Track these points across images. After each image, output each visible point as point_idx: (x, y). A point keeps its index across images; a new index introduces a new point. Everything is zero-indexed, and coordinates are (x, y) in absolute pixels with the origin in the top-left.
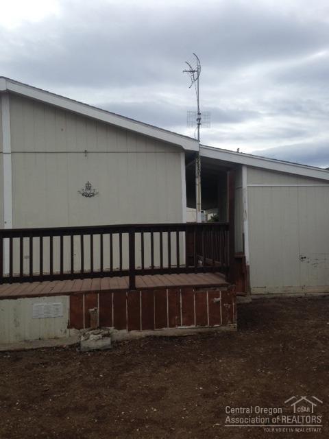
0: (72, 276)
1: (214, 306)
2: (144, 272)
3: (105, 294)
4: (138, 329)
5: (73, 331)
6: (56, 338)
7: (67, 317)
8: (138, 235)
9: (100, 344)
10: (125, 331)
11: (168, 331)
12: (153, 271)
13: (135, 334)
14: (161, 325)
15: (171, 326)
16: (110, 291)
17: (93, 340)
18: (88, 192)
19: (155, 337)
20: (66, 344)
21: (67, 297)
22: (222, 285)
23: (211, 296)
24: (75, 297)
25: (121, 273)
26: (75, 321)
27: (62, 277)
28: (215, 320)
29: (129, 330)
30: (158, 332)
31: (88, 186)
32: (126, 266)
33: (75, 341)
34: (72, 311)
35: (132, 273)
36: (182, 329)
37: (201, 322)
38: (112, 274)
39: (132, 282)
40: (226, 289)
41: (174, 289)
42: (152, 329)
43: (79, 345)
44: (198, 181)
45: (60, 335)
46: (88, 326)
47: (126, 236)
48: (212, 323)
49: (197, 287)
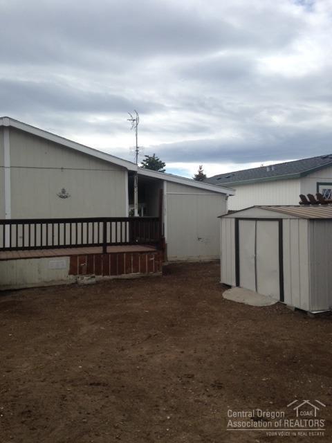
0: (71, 246)
1: (150, 262)
2: (111, 244)
3: (90, 256)
4: (108, 275)
5: (72, 276)
6: (62, 280)
7: (68, 269)
8: (108, 224)
9: (90, 281)
10: (101, 276)
11: (125, 276)
12: (116, 244)
13: (106, 277)
14: (121, 273)
15: (127, 273)
16: (93, 254)
17: (86, 279)
18: (64, 195)
19: (118, 279)
20: (68, 283)
21: (69, 258)
22: (154, 251)
23: (149, 257)
24: (73, 257)
25: (98, 245)
26: (72, 271)
27: (65, 247)
28: (150, 270)
29: (103, 275)
30: (119, 277)
31: (64, 191)
32: (101, 241)
33: (74, 281)
34: (71, 265)
35: (105, 245)
36: (132, 275)
37: (143, 271)
38: (93, 245)
39: (105, 250)
40: (156, 253)
41: (128, 253)
42: (116, 275)
43: (77, 283)
44: (136, 190)
45: (65, 279)
46: (80, 273)
47: (101, 224)
48: (148, 272)
49: (141, 253)
